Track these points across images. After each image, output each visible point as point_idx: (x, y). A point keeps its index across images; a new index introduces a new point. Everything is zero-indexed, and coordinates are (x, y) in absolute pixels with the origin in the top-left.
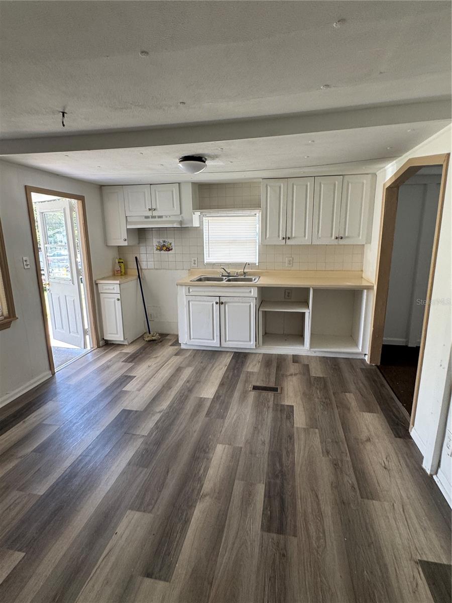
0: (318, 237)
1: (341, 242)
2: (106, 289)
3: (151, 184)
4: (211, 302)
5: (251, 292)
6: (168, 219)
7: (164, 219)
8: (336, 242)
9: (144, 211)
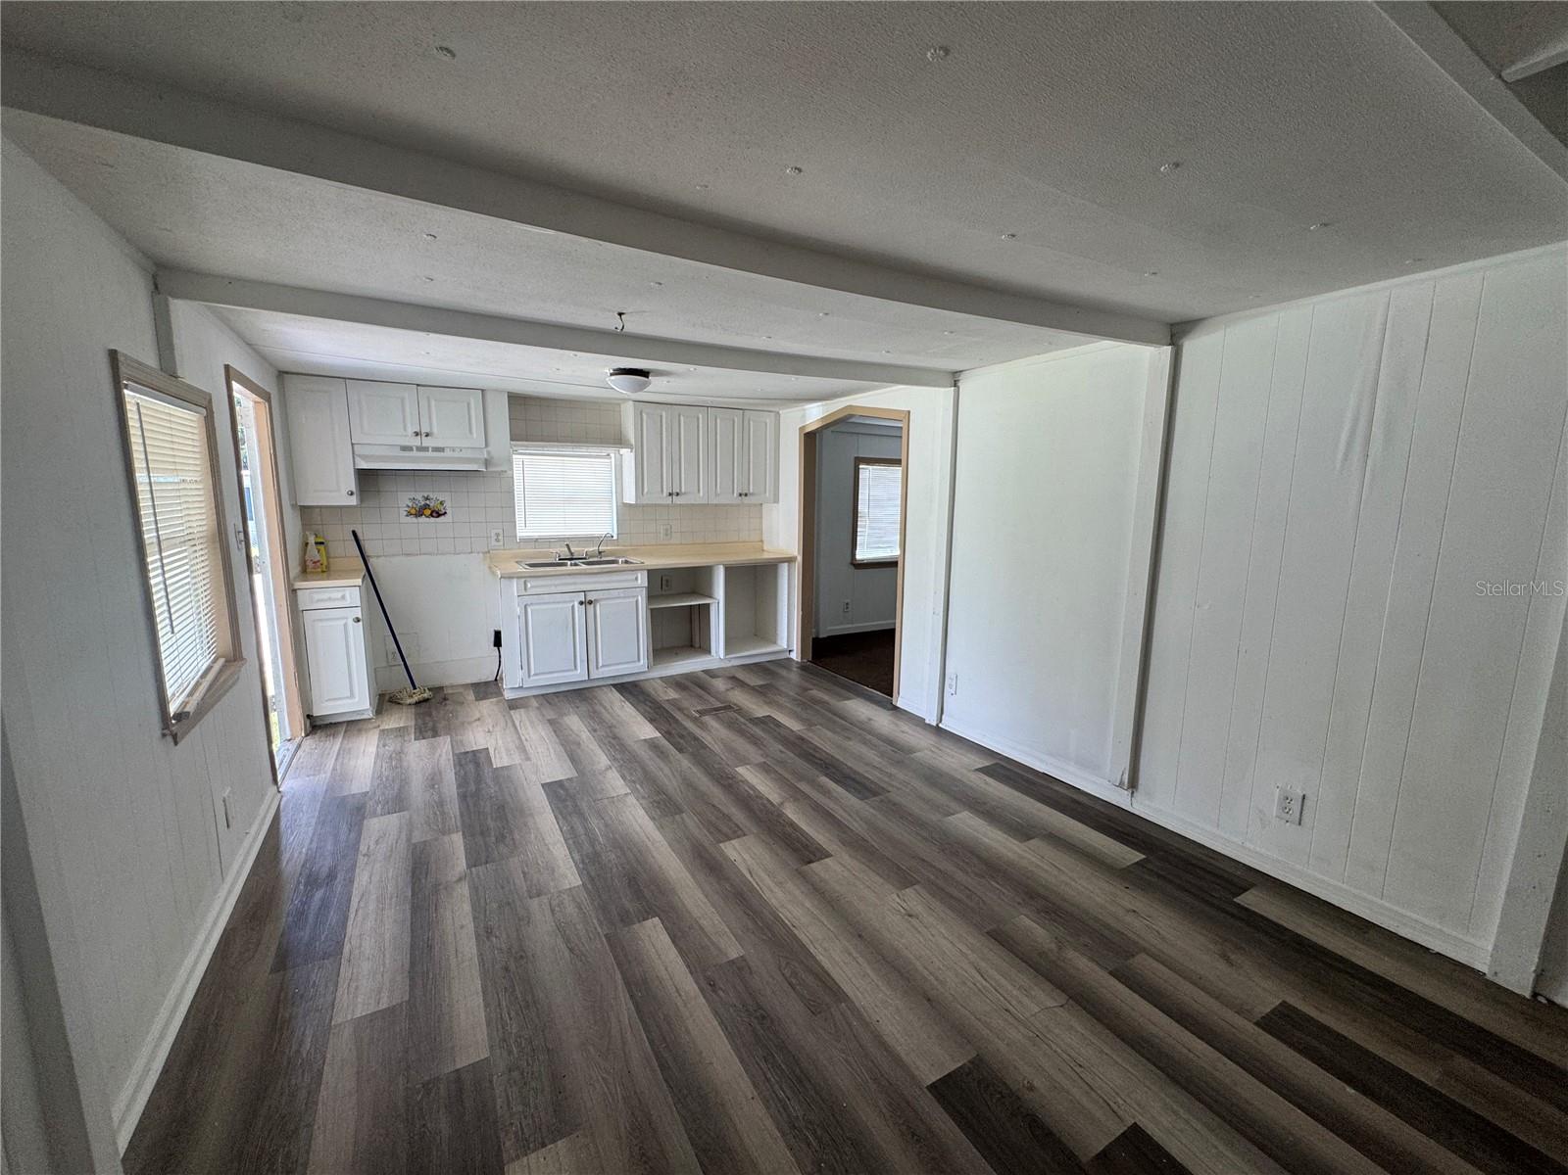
0: (717, 495)
1: (746, 500)
2: (318, 601)
3: (418, 385)
4: (570, 602)
5: (636, 579)
6: (456, 454)
7: (448, 453)
8: (738, 501)
9: (401, 436)
